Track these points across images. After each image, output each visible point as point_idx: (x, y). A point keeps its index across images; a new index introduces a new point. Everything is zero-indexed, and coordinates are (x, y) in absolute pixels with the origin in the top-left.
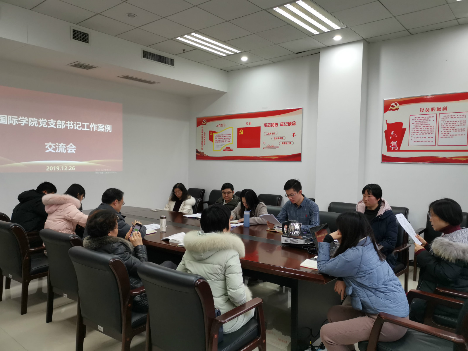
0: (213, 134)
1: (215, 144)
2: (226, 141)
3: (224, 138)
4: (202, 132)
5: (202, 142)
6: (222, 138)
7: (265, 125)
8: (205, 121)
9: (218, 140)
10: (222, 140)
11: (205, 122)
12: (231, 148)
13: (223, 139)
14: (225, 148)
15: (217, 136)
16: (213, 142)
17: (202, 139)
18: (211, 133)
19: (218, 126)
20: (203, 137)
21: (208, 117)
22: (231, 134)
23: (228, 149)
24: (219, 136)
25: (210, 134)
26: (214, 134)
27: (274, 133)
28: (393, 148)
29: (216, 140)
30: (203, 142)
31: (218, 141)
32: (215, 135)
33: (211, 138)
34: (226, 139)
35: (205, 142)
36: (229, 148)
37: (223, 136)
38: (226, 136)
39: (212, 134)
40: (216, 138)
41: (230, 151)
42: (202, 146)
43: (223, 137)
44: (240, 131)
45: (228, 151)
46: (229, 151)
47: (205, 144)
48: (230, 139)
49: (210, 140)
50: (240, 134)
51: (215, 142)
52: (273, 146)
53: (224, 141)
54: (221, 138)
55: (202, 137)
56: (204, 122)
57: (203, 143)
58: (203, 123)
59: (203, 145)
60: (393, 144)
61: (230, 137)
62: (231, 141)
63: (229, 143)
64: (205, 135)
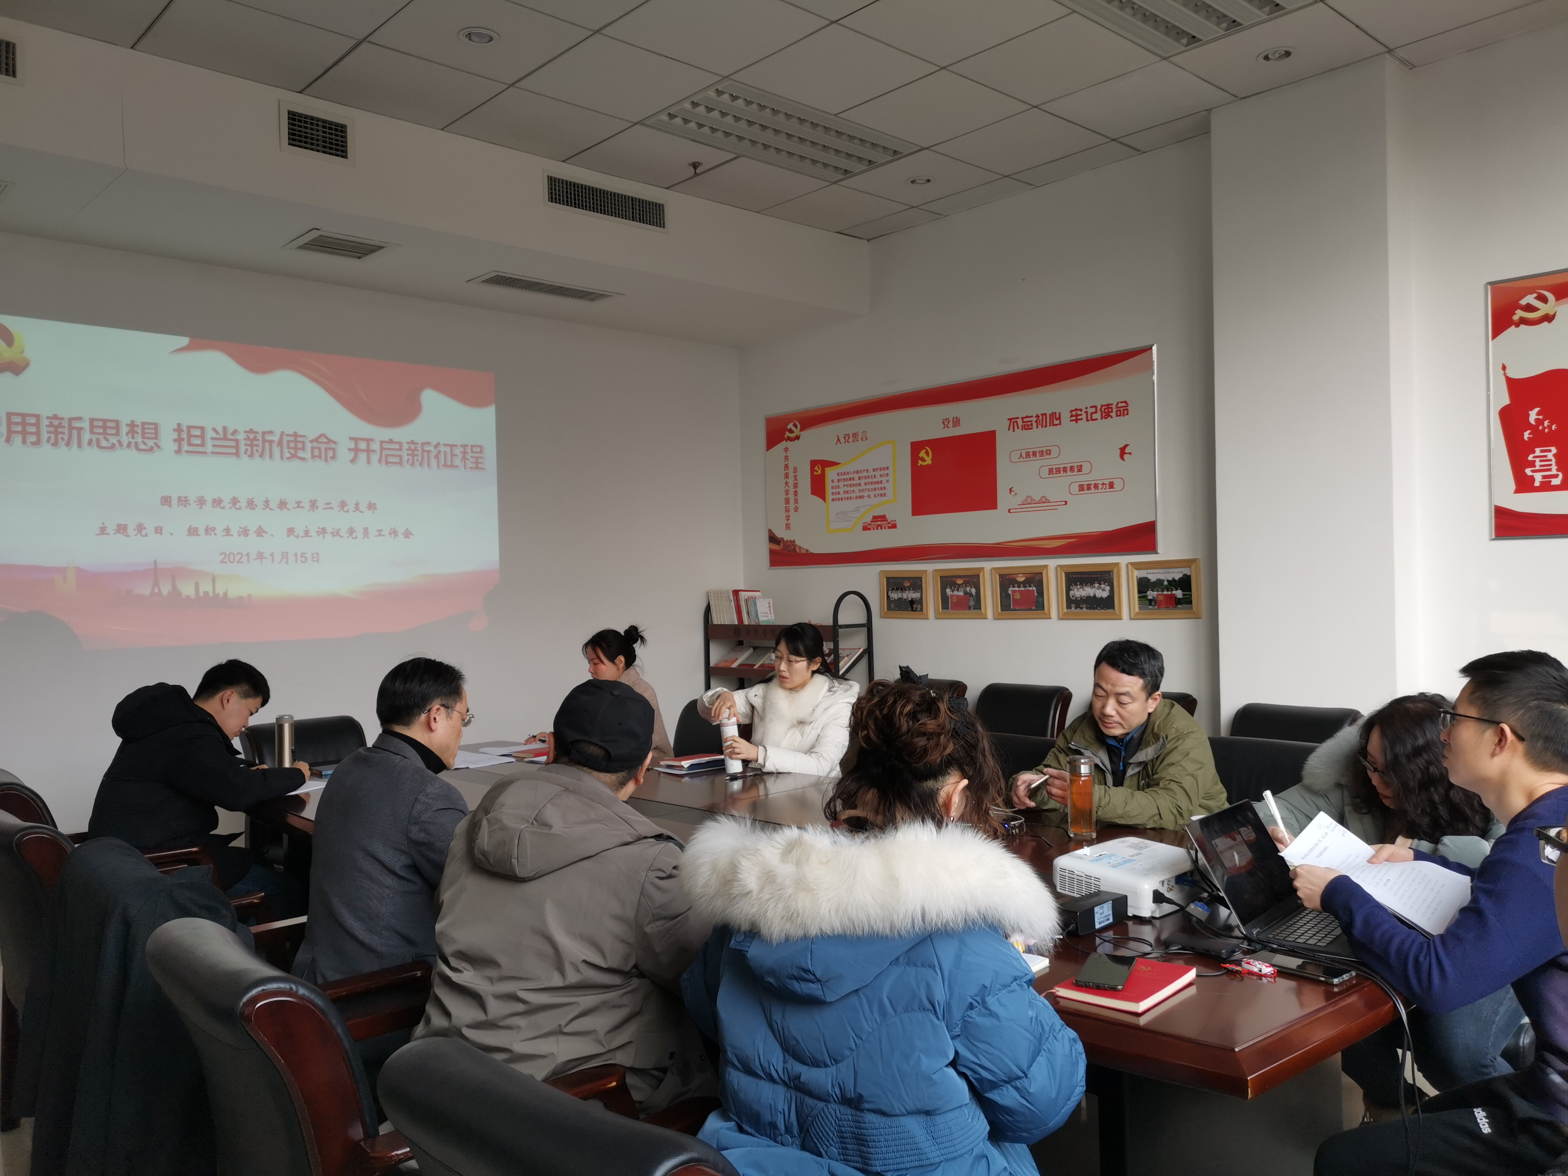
0: (823, 472)
1: (833, 507)
2: (872, 494)
3: (862, 482)
4: (786, 466)
5: (787, 501)
6: (857, 481)
7: (1013, 421)
8: (795, 426)
9: (842, 493)
10: (856, 489)
11: (797, 431)
12: (889, 518)
13: (860, 488)
14: (869, 519)
15: (840, 477)
16: (824, 499)
17: (787, 492)
18: (816, 468)
19: (842, 440)
20: (791, 484)
21: (807, 411)
22: (887, 468)
23: (880, 521)
24: (846, 478)
25: (813, 470)
26: (827, 469)
27: (1049, 452)
28: (1538, 478)
29: (837, 490)
30: (790, 503)
31: (842, 495)
32: (831, 474)
33: (818, 488)
34: (870, 487)
35: (796, 501)
36: (884, 517)
37: (860, 475)
38: (872, 473)
39: (819, 472)
40: (836, 484)
41: (887, 530)
42: (788, 518)
43: (859, 478)
44: (922, 454)
45: (880, 530)
46: (883, 530)
47: (796, 509)
48: (885, 484)
49: (813, 493)
50: (920, 463)
51: (833, 500)
52: (1044, 500)
53: (866, 494)
54: (852, 482)
55: (786, 483)
56: (791, 431)
57: (792, 506)
58: (787, 434)
59: (792, 513)
60: (1537, 460)
61: (884, 479)
62: (889, 491)
63: (883, 498)
64: (795, 477)
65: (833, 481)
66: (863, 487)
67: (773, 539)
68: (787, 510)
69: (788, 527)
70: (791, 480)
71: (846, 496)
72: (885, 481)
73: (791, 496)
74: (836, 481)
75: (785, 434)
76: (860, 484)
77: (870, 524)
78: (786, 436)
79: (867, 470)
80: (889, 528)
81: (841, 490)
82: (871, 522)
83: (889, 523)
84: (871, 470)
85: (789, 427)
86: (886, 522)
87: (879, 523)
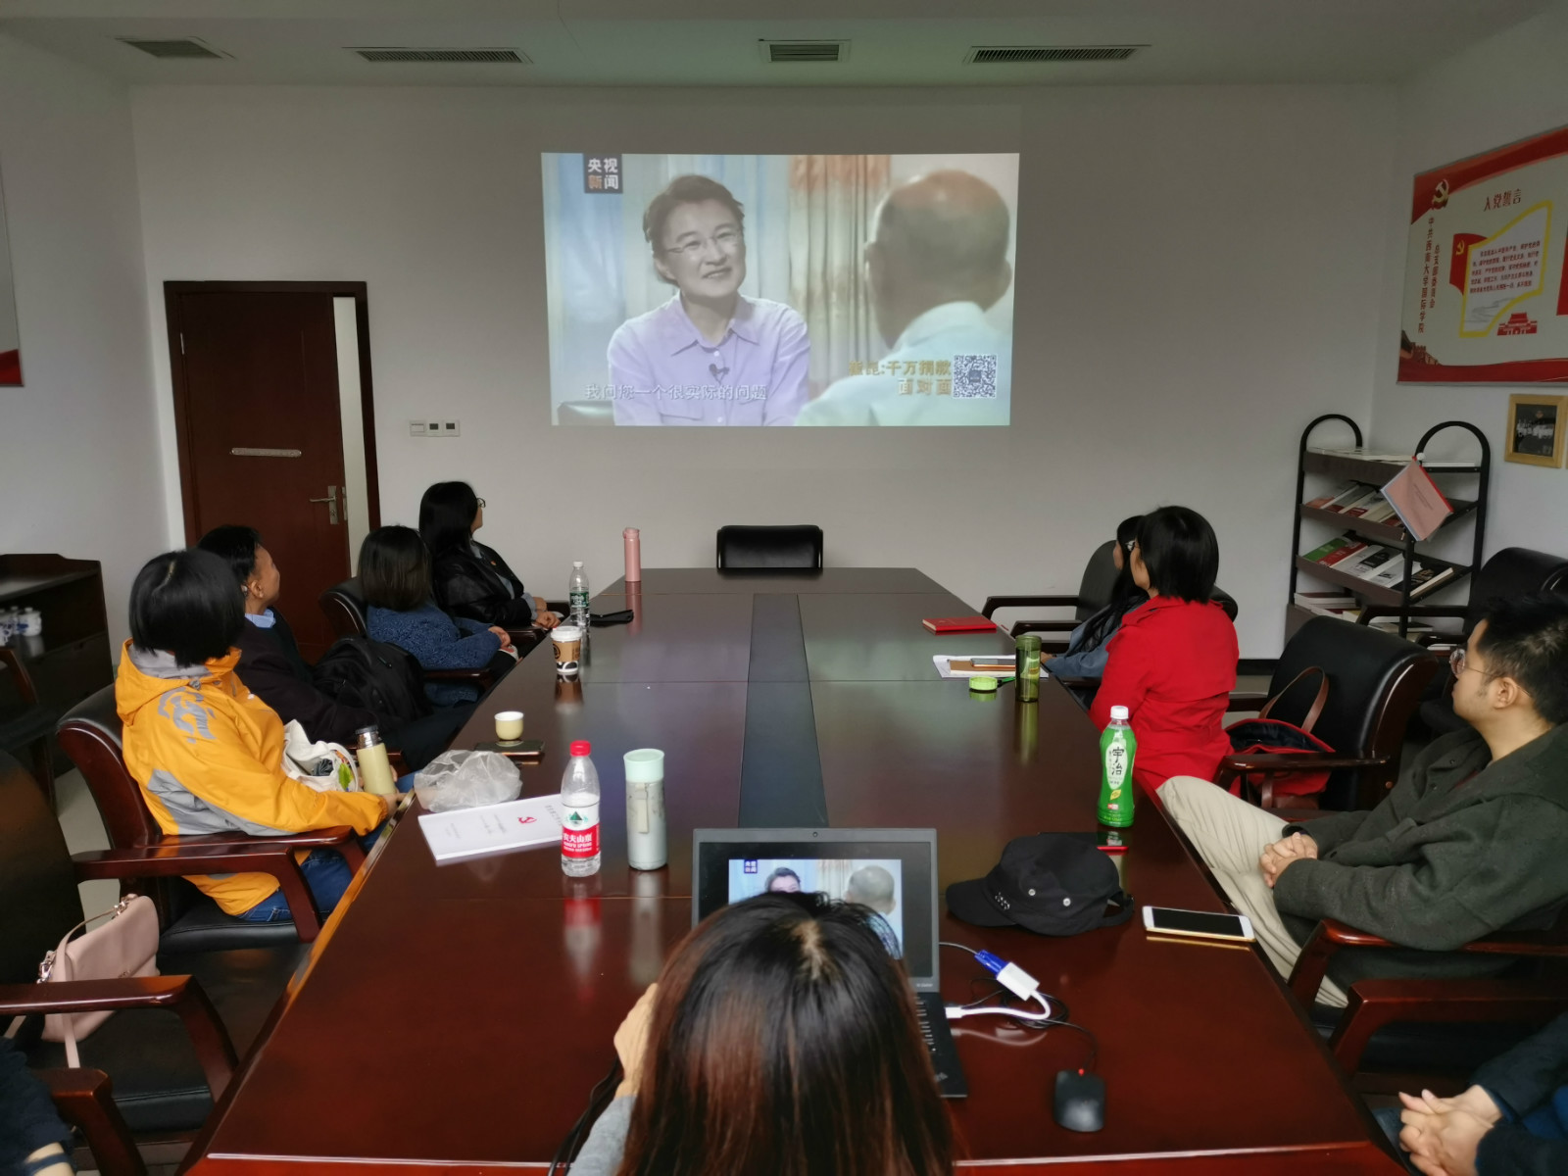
0: (1466, 250)
1: (1473, 300)
2: (1516, 281)
3: (1507, 264)
4: (1429, 245)
6: (1501, 264)
9: (1482, 280)
10: (1499, 274)
11: (1445, 194)
12: (1531, 318)
13: (1504, 273)
14: (1506, 319)
15: (1485, 258)
16: (1462, 290)
17: (1426, 280)
18: (1459, 246)
19: (1492, 204)
20: (1431, 270)
21: (1458, 164)
22: (1538, 243)
24: (1490, 259)
25: (1455, 249)
26: (1470, 247)
30: (1427, 297)
31: (1483, 285)
32: (1475, 253)
34: (1514, 271)
35: (1433, 294)
36: (1525, 316)
37: (1506, 254)
38: (1519, 251)
39: (1462, 251)
40: (1478, 268)
41: (1525, 335)
42: (1422, 314)
43: (1504, 259)
45: (1516, 335)
46: (1521, 335)
47: (1433, 304)
48: (1532, 268)
53: (1508, 282)
55: (1427, 268)
56: (1439, 194)
58: (1436, 199)
59: (1427, 309)
61: (1532, 260)
62: (1535, 279)
63: (1524, 290)
64: (1436, 258)
65: (1474, 264)
66: (1507, 272)
68: (1423, 306)
69: (1421, 328)
70: (1431, 264)
71: (1487, 284)
72: (1532, 263)
73: (1429, 286)
74: (1477, 264)
75: (1432, 198)
76: (1503, 268)
77: (1507, 327)
78: (1433, 201)
79: (1515, 247)
80: (1528, 332)
81: (1482, 277)
82: (1510, 323)
83: (1528, 325)
84: (1519, 247)
85: (1437, 189)
86: (1525, 324)
87: (1517, 325)
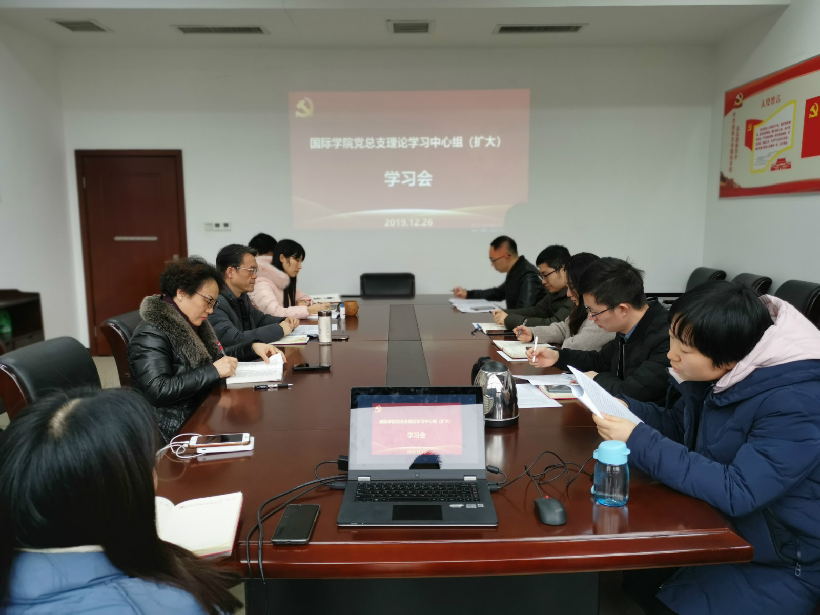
0: (753, 128)
1: (757, 154)
2: (779, 142)
3: (774, 134)
4: (734, 127)
5: (732, 151)
6: (771, 134)
9: (761, 143)
10: (770, 139)
11: (741, 101)
12: (787, 160)
14: (775, 162)
16: (751, 149)
17: (732, 145)
18: (749, 126)
19: (765, 103)
20: (735, 139)
21: (747, 84)
22: (790, 122)
23: (782, 163)
24: (765, 132)
25: (747, 128)
26: (755, 126)
29: (759, 141)
31: (762, 145)
32: (757, 129)
33: (749, 142)
34: (778, 137)
35: (737, 151)
36: (784, 159)
37: (774, 129)
38: (780, 127)
39: (751, 128)
40: (759, 137)
41: (785, 169)
42: (731, 163)
43: (773, 131)
44: (812, 109)
45: (780, 170)
46: (783, 170)
47: (736, 157)
48: (787, 135)
49: (746, 144)
50: (811, 116)
53: (775, 143)
54: (768, 135)
55: (733, 139)
56: (738, 101)
57: (734, 154)
58: (736, 103)
59: (734, 160)
61: (787, 131)
62: (789, 141)
63: (785, 146)
64: (737, 133)
65: (757, 135)
66: (774, 138)
67: (723, 179)
68: (731, 158)
69: (731, 170)
70: (735, 136)
71: (764, 145)
72: (787, 133)
73: (734, 148)
74: (759, 134)
75: (734, 103)
76: (772, 136)
77: (775, 166)
78: (735, 105)
79: (778, 125)
80: (787, 168)
81: (761, 141)
82: (777, 164)
83: (787, 164)
84: (780, 125)
85: (736, 98)
86: (785, 164)
87: (781, 164)
